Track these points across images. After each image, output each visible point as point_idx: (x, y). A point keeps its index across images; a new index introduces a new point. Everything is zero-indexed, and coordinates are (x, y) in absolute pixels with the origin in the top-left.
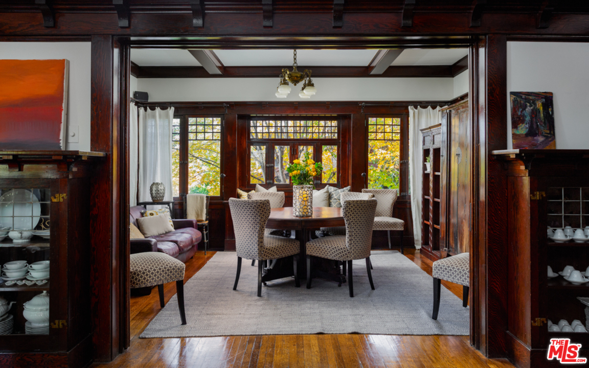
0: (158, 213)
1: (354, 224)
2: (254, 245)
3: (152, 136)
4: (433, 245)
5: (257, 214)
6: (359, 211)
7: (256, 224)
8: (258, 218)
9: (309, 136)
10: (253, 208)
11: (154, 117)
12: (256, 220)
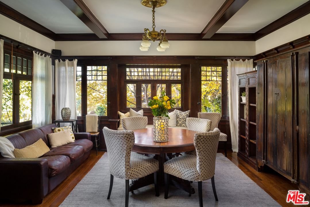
0: (64, 129)
1: (203, 152)
2: (122, 167)
3: (63, 78)
4: (249, 153)
5: (124, 143)
6: (208, 142)
7: (124, 151)
8: (124, 146)
9: (163, 78)
10: (121, 138)
11: (65, 65)
12: (123, 148)
